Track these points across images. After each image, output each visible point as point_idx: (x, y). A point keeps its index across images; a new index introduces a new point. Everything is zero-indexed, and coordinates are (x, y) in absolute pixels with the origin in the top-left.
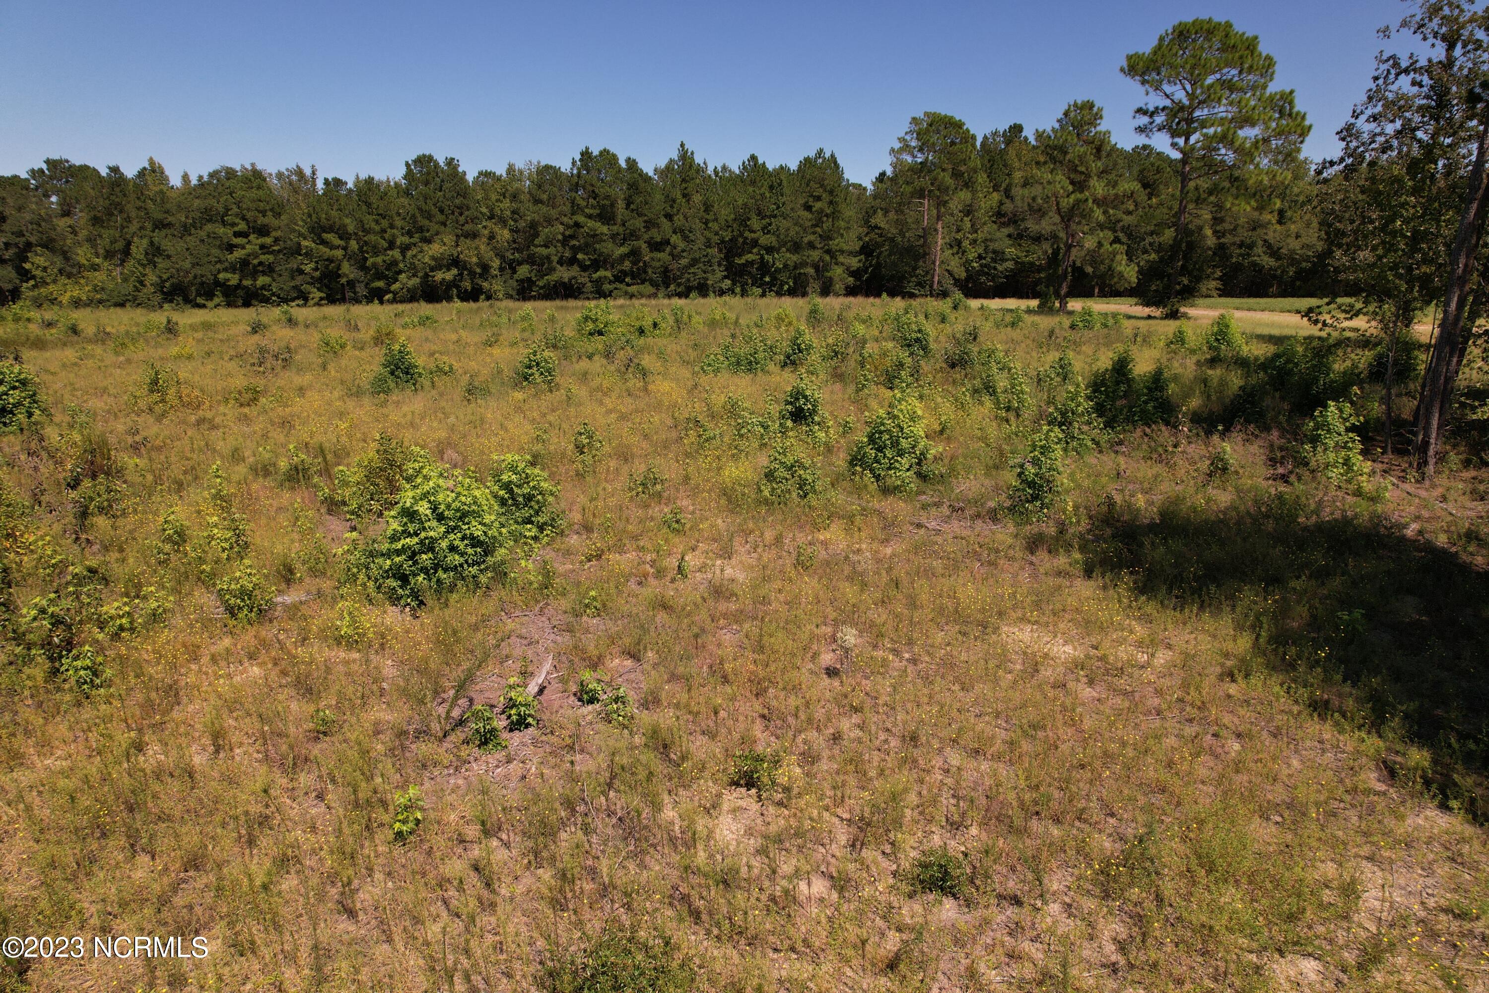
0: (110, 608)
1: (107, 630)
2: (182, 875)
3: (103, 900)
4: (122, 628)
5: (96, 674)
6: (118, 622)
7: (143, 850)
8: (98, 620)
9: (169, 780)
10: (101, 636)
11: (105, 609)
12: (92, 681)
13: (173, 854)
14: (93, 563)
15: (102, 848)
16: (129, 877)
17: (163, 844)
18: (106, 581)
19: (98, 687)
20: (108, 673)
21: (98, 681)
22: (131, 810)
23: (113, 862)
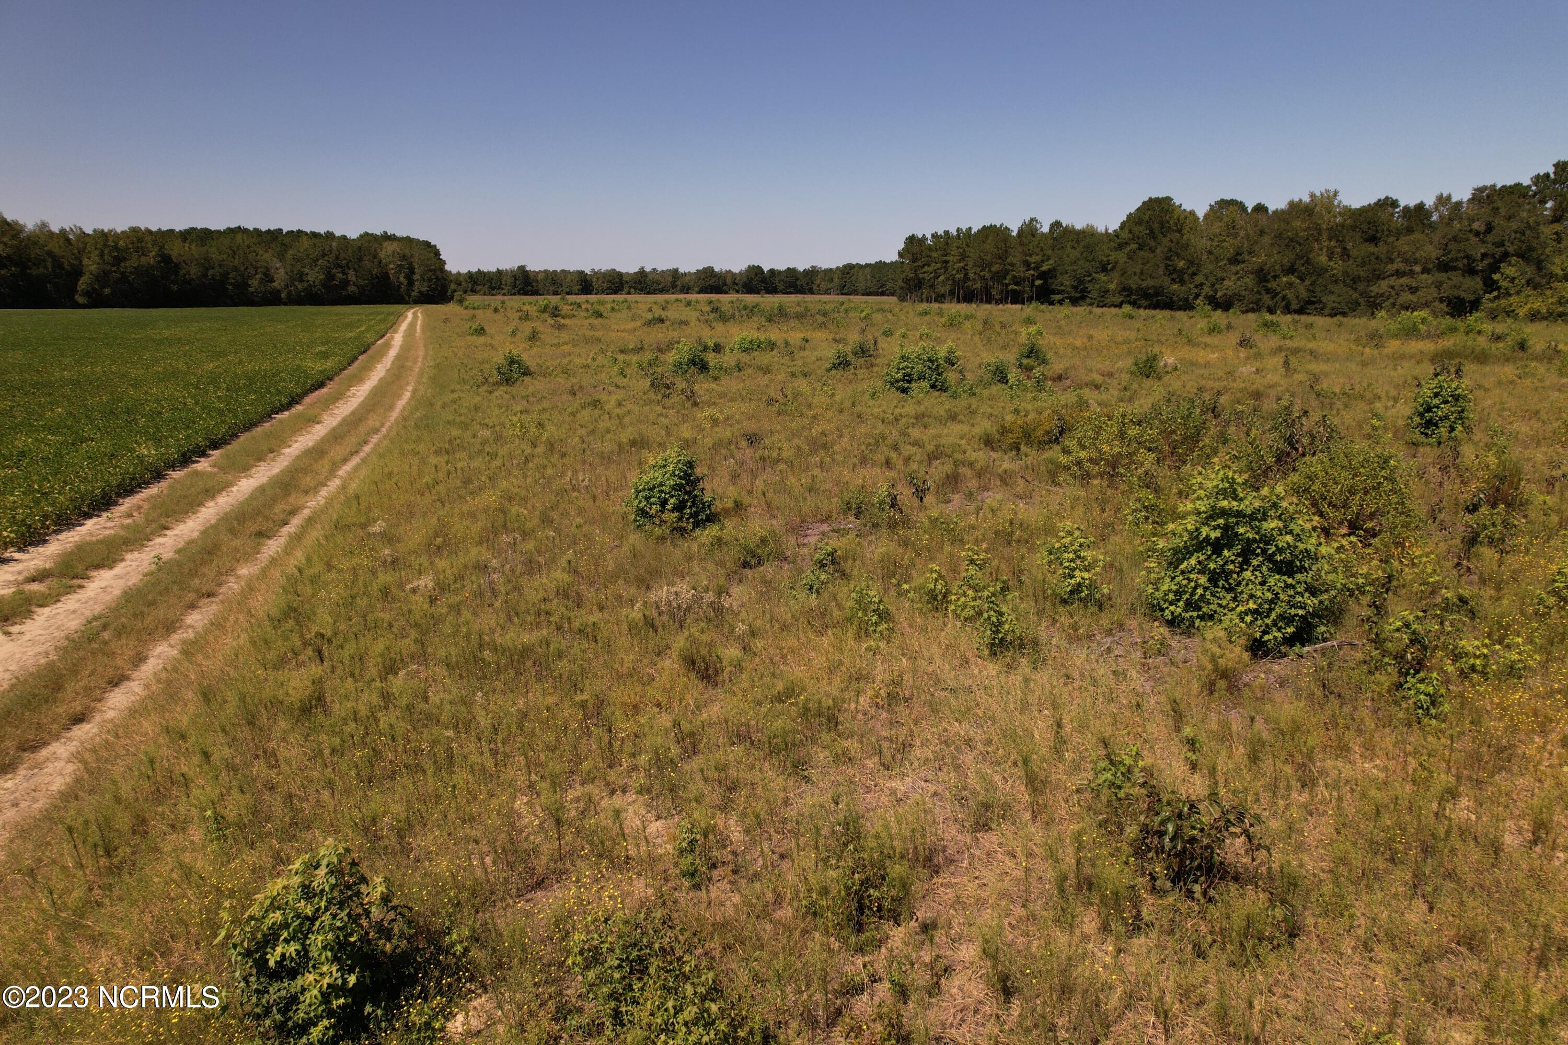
0: (1468, 644)
1: (1458, 664)
2: (1453, 946)
3: (1374, 919)
4: (1473, 668)
5: (1433, 703)
6: (1472, 661)
7: (1423, 896)
8: (1453, 651)
9: (1472, 844)
10: (1450, 669)
11: (1463, 642)
12: (1428, 709)
13: (1451, 918)
14: (1466, 593)
15: (1386, 871)
16: (1403, 914)
17: (1447, 903)
18: (1472, 614)
19: (1431, 717)
20: (1446, 707)
21: (1433, 711)
22: (1425, 851)
23: (1393, 890)
